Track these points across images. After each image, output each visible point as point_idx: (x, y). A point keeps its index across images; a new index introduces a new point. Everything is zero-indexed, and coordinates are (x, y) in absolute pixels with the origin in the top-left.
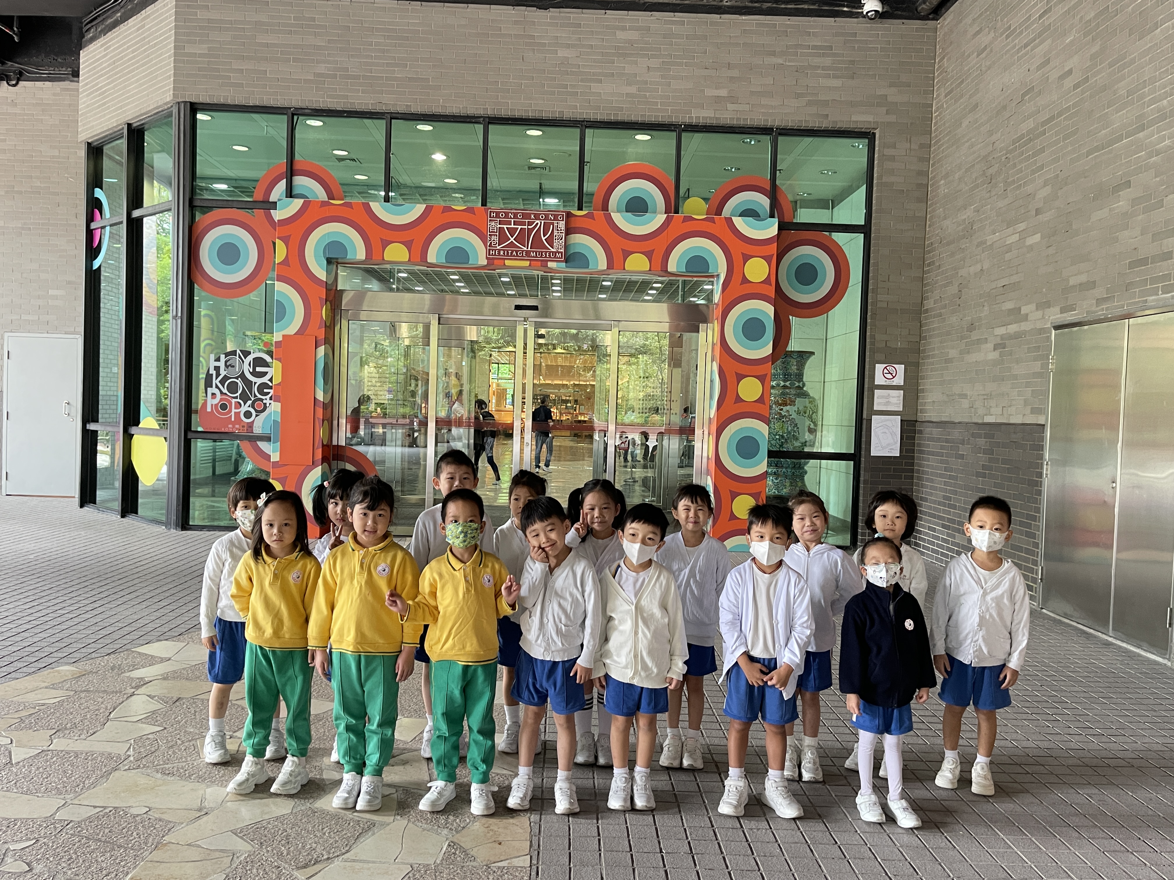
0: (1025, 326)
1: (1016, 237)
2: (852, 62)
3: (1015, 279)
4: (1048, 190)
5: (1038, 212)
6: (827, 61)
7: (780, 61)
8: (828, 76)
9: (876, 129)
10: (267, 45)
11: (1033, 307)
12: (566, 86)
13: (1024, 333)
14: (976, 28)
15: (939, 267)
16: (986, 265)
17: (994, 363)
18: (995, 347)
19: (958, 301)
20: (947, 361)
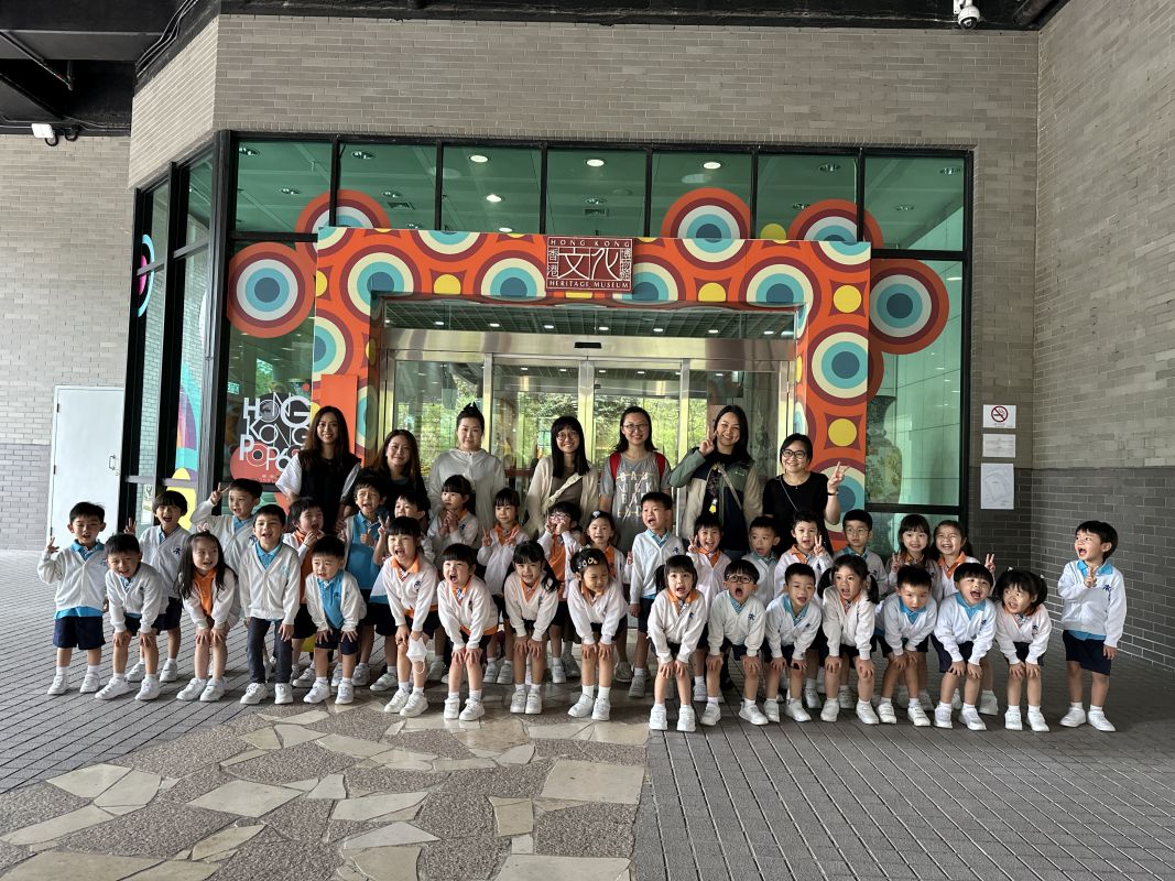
2: (946, 75)
6: (919, 74)
7: (867, 75)
8: (920, 90)
9: (974, 146)
10: (313, 69)
12: (631, 106)
14: (1100, 22)
15: (1058, 293)
16: (1136, 281)
17: (1159, 394)
18: (1159, 376)
19: (1092, 328)
20: (1077, 398)
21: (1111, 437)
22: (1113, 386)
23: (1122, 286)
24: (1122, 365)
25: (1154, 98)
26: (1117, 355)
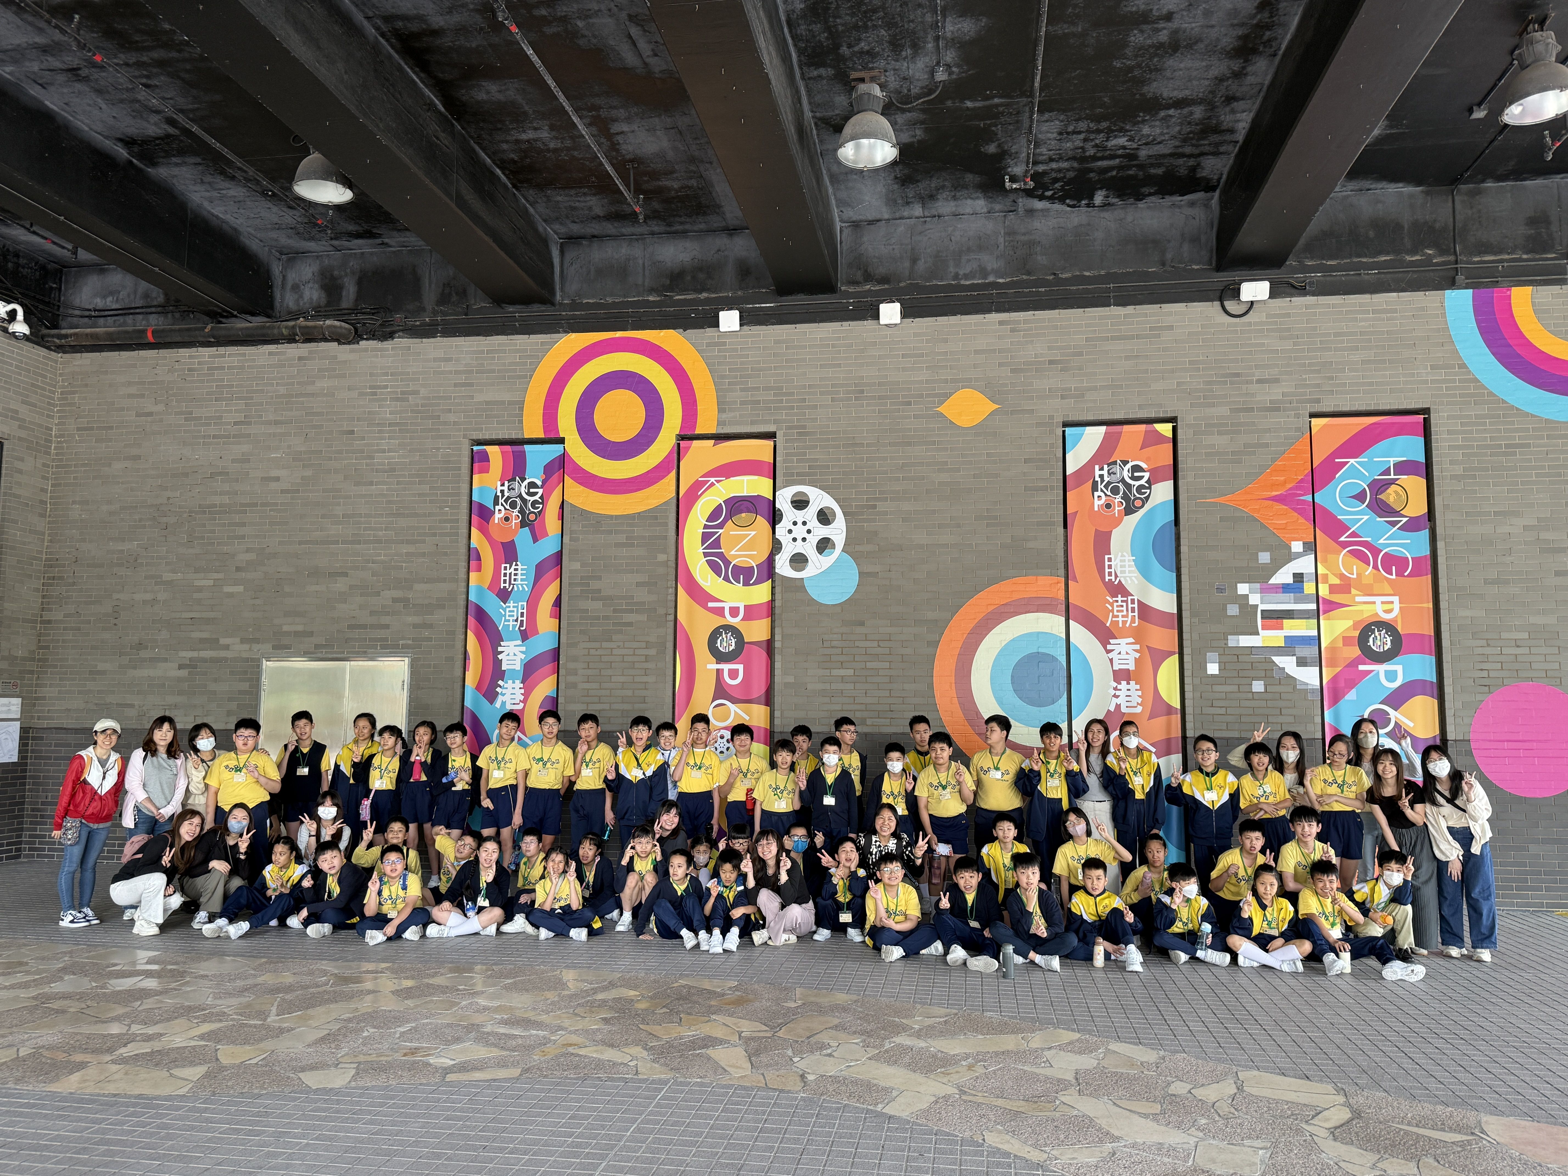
0: (223, 654)
1: (211, 583)
3: (212, 615)
4: (252, 556)
5: (238, 569)
11: (238, 640)
13: (226, 659)
14: (133, 390)
15: (74, 584)
16: (162, 596)
17: (179, 680)
18: (181, 667)
19: (116, 621)
20: (91, 672)
21: (132, 706)
22: (135, 668)
23: (148, 596)
24: (144, 654)
25: (186, 475)
26: (140, 646)
